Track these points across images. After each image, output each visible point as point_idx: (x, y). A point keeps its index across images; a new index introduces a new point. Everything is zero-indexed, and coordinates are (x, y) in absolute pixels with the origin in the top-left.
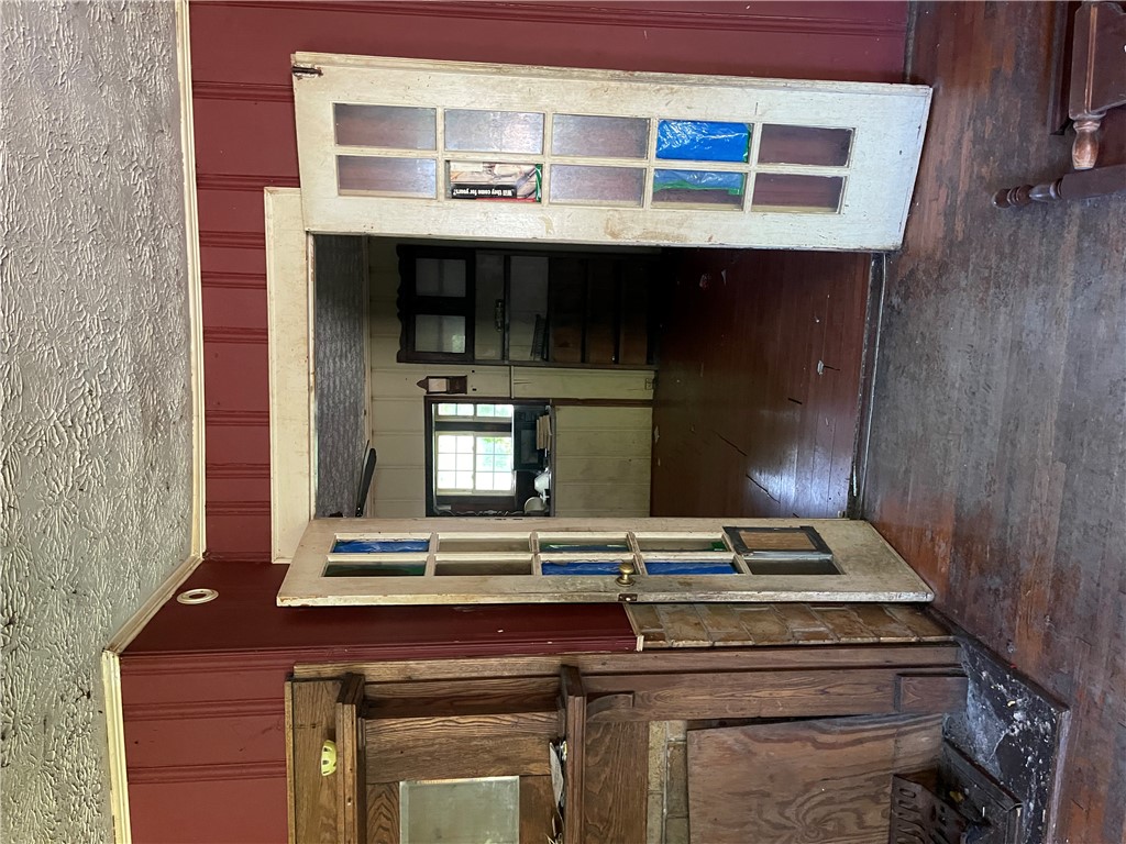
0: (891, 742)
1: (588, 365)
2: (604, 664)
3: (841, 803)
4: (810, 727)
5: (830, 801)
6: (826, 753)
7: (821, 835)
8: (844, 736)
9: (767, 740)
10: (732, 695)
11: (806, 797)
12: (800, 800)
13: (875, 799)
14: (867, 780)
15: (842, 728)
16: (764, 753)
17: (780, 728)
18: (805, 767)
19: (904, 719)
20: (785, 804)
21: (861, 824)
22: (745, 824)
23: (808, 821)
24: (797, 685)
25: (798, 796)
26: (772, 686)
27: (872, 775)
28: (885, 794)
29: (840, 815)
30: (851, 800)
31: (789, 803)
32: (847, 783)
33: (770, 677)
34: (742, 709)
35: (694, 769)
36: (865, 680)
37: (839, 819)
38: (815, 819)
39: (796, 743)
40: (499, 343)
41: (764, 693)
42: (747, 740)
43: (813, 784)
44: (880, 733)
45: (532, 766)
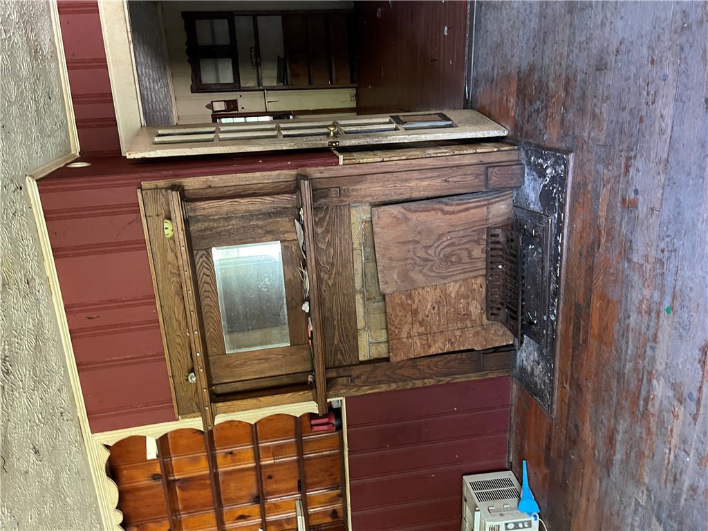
0: (485, 208)
1: (313, 87)
2: (321, 173)
3: (459, 245)
4: (439, 202)
5: (453, 244)
6: (450, 216)
7: (449, 264)
8: (459, 207)
9: (415, 211)
10: (395, 186)
11: (439, 242)
12: (436, 244)
13: (477, 242)
14: (472, 232)
15: (457, 202)
16: (414, 219)
17: (423, 204)
18: (438, 225)
19: (491, 195)
20: (427, 248)
21: (470, 256)
22: (407, 259)
23: (442, 256)
24: (430, 178)
25: (435, 242)
26: (417, 179)
27: (475, 228)
28: (483, 239)
29: (458, 252)
30: (464, 243)
31: (430, 247)
32: (461, 233)
33: (415, 174)
34: (401, 194)
35: (377, 230)
36: (469, 172)
37: (458, 255)
38: (445, 255)
39: (432, 212)
40: (255, 76)
41: (413, 184)
42: (405, 211)
43: (443, 234)
44: (478, 204)
45: (286, 235)
